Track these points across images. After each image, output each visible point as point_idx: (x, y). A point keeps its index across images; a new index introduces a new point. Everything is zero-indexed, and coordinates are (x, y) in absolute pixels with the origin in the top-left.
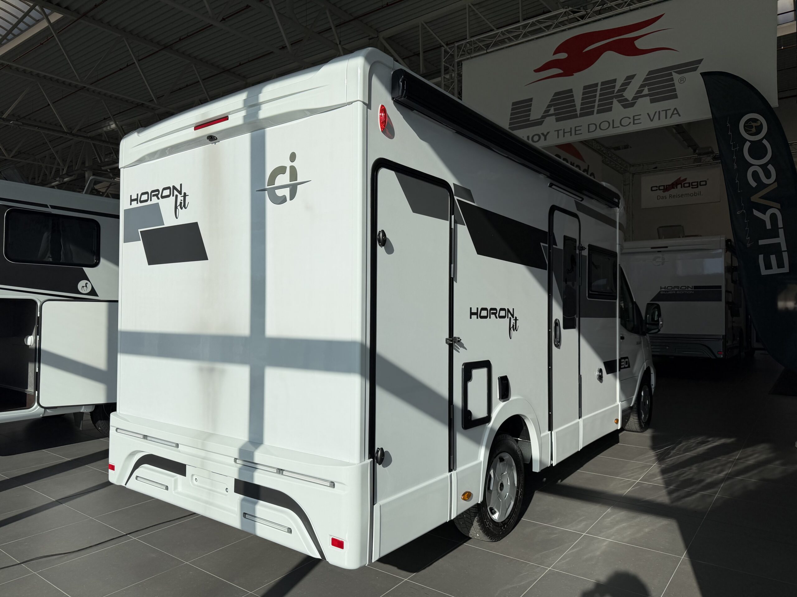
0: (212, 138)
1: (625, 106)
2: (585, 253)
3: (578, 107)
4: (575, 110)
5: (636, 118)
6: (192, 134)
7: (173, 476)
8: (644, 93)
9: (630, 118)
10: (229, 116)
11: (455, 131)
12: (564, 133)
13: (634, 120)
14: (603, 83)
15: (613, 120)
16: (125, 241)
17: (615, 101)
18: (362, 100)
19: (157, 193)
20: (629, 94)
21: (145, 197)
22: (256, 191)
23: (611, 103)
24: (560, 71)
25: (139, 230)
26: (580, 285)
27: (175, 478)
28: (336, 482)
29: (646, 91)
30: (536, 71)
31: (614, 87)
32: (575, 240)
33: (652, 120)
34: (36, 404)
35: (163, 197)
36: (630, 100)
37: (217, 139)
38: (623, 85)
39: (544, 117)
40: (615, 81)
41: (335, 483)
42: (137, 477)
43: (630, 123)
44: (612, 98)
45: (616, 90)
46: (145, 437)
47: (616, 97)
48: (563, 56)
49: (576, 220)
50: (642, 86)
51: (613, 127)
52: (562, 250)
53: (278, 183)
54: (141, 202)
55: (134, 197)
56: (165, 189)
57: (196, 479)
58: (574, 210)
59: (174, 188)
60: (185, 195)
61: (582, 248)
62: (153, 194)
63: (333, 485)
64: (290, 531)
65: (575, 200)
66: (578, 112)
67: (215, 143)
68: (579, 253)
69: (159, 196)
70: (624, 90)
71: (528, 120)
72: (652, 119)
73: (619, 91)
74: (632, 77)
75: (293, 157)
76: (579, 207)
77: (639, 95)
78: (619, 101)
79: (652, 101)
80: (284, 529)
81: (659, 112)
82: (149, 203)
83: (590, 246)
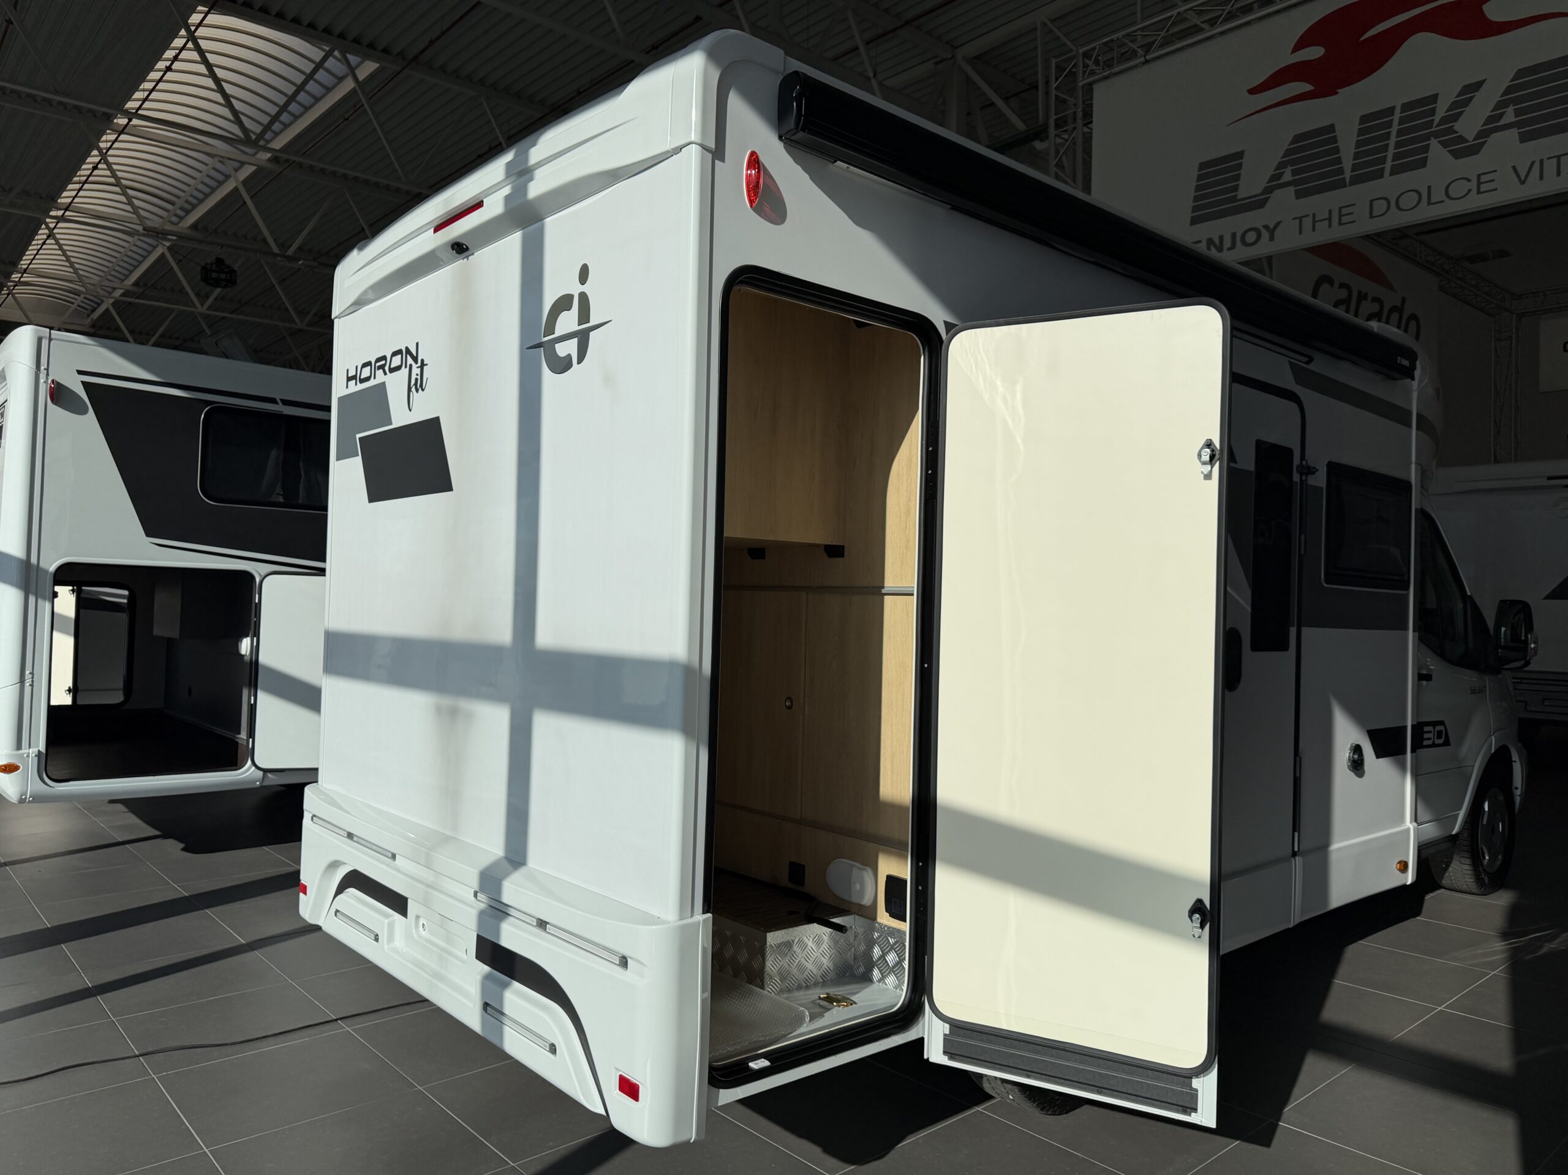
0: (460, 248)
1: (1457, 155)
2: (1320, 480)
3: (1347, 163)
4: (1341, 171)
5: (1483, 178)
6: (430, 241)
7: (387, 916)
8: (1504, 121)
9: (1469, 180)
10: (484, 200)
11: (950, 207)
12: (1314, 222)
13: (1479, 183)
14: (1406, 107)
15: (1429, 188)
16: (338, 458)
17: (1434, 143)
18: (699, 141)
19: (383, 362)
20: (1468, 126)
21: (366, 372)
22: (527, 348)
23: (1426, 149)
24: (1307, 87)
25: (358, 436)
26: (1302, 552)
27: (390, 919)
28: (630, 958)
29: (1509, 116)
30: (1252, 91)
31: (1433, 112)
32: (1289, 452)
33: (1523, 182)
34: (249, 762)
35: (392, 370)
36: (1471, 140)
37: (467, 249)
38: (1454, 105)
39: (1269, 190)
40: (1434, 98)
41: (629, 960)
42: (337, 911)
43: (1470, 191)
44: (1427, 138)
45: (1437, 119)
46: (350, 836)
47: (1436, 135)
48: (1315, 52)
49: (1294, 406)
50: (1501, 105)
51: (1429, 203)
52: (1252, 472)
53: (560, 331)
54: (362, 381)
55: (352, 373)
56: (394, 354)
57: (423, 925)
58: (1288, 381)
59: (408, 351)
60: (423, 365)
61: (1311, 471)
62: (378, 364)
63: (624, 962)
64: (553, 1049)
65: (1289, 362)
66: (1348, 175)
67: (467, 257)
68: (1301, 480)
69: (387, 368)
70: (1456, 117)
71: (1234, 199)
72: (1523, 179)
73: (1444, 121)
74: (1478, 85)
75: (584, 274)
76: (1302, 375)
77: (1493, 125)
78: (1444, 144)
79: (1524, 138)
80: (544, 1045)
81: (1542, 161)
82: (372, 383)
83: (1331, 466)
